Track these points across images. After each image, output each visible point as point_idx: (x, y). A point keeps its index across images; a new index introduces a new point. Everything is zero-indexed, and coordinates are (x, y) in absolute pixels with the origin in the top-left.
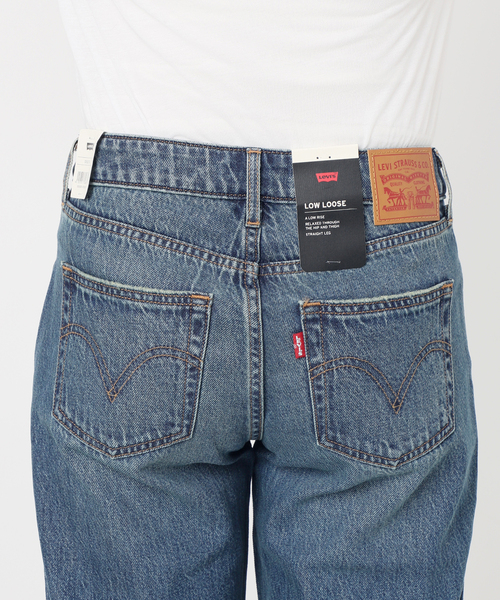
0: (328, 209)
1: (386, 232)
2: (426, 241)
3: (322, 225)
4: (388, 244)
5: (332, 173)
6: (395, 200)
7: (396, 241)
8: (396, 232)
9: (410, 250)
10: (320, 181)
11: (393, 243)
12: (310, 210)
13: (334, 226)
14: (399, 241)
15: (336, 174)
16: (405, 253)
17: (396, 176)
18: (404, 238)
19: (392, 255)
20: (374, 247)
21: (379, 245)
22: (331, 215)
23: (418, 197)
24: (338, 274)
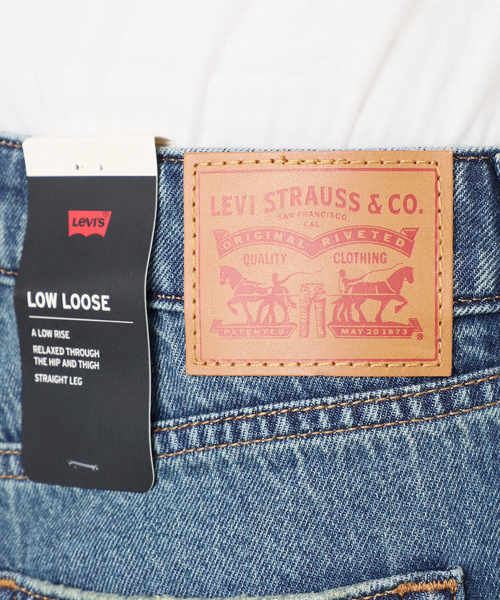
0: (72, 313)
1: (222, 397)
2: (365, 438)
3: (66, 357)
4: (220, 434)
5: (99, 214)
6: (254, 307)
7: (245, 427)
8: (254, 402)
9: (293, 463)
10: (73, 231)
11: (236, 434)
12: (37, 311)
13: (87, 365)
14: (256, 429)
15: (106, 216)
16: (274, 468)
17: (268, 235)
18: (272, 423)
19: (236, 470)
20: (183, 439)
21: (193, 435)
22: (83, 332)
23: (345, 301)
24: (94, 498)
